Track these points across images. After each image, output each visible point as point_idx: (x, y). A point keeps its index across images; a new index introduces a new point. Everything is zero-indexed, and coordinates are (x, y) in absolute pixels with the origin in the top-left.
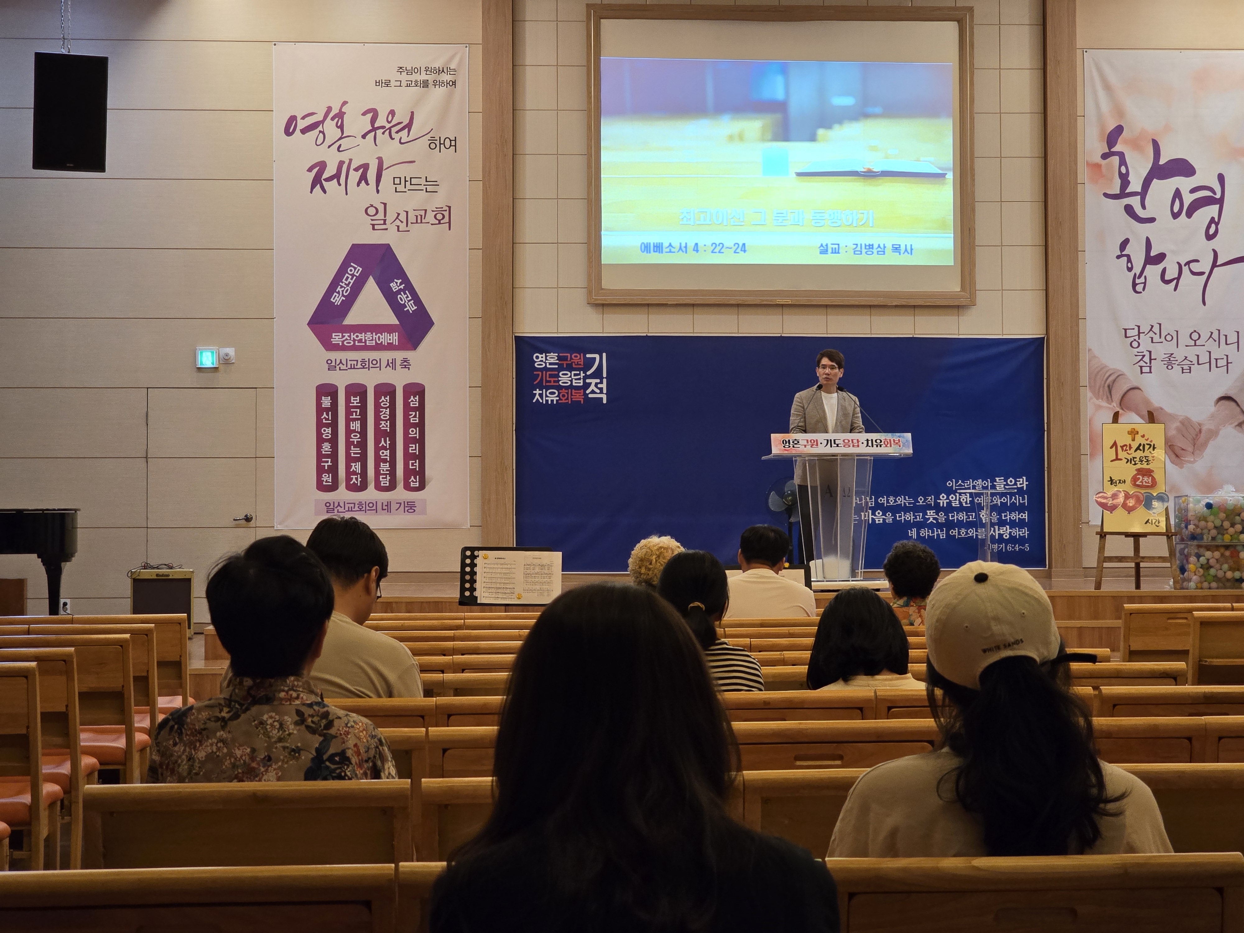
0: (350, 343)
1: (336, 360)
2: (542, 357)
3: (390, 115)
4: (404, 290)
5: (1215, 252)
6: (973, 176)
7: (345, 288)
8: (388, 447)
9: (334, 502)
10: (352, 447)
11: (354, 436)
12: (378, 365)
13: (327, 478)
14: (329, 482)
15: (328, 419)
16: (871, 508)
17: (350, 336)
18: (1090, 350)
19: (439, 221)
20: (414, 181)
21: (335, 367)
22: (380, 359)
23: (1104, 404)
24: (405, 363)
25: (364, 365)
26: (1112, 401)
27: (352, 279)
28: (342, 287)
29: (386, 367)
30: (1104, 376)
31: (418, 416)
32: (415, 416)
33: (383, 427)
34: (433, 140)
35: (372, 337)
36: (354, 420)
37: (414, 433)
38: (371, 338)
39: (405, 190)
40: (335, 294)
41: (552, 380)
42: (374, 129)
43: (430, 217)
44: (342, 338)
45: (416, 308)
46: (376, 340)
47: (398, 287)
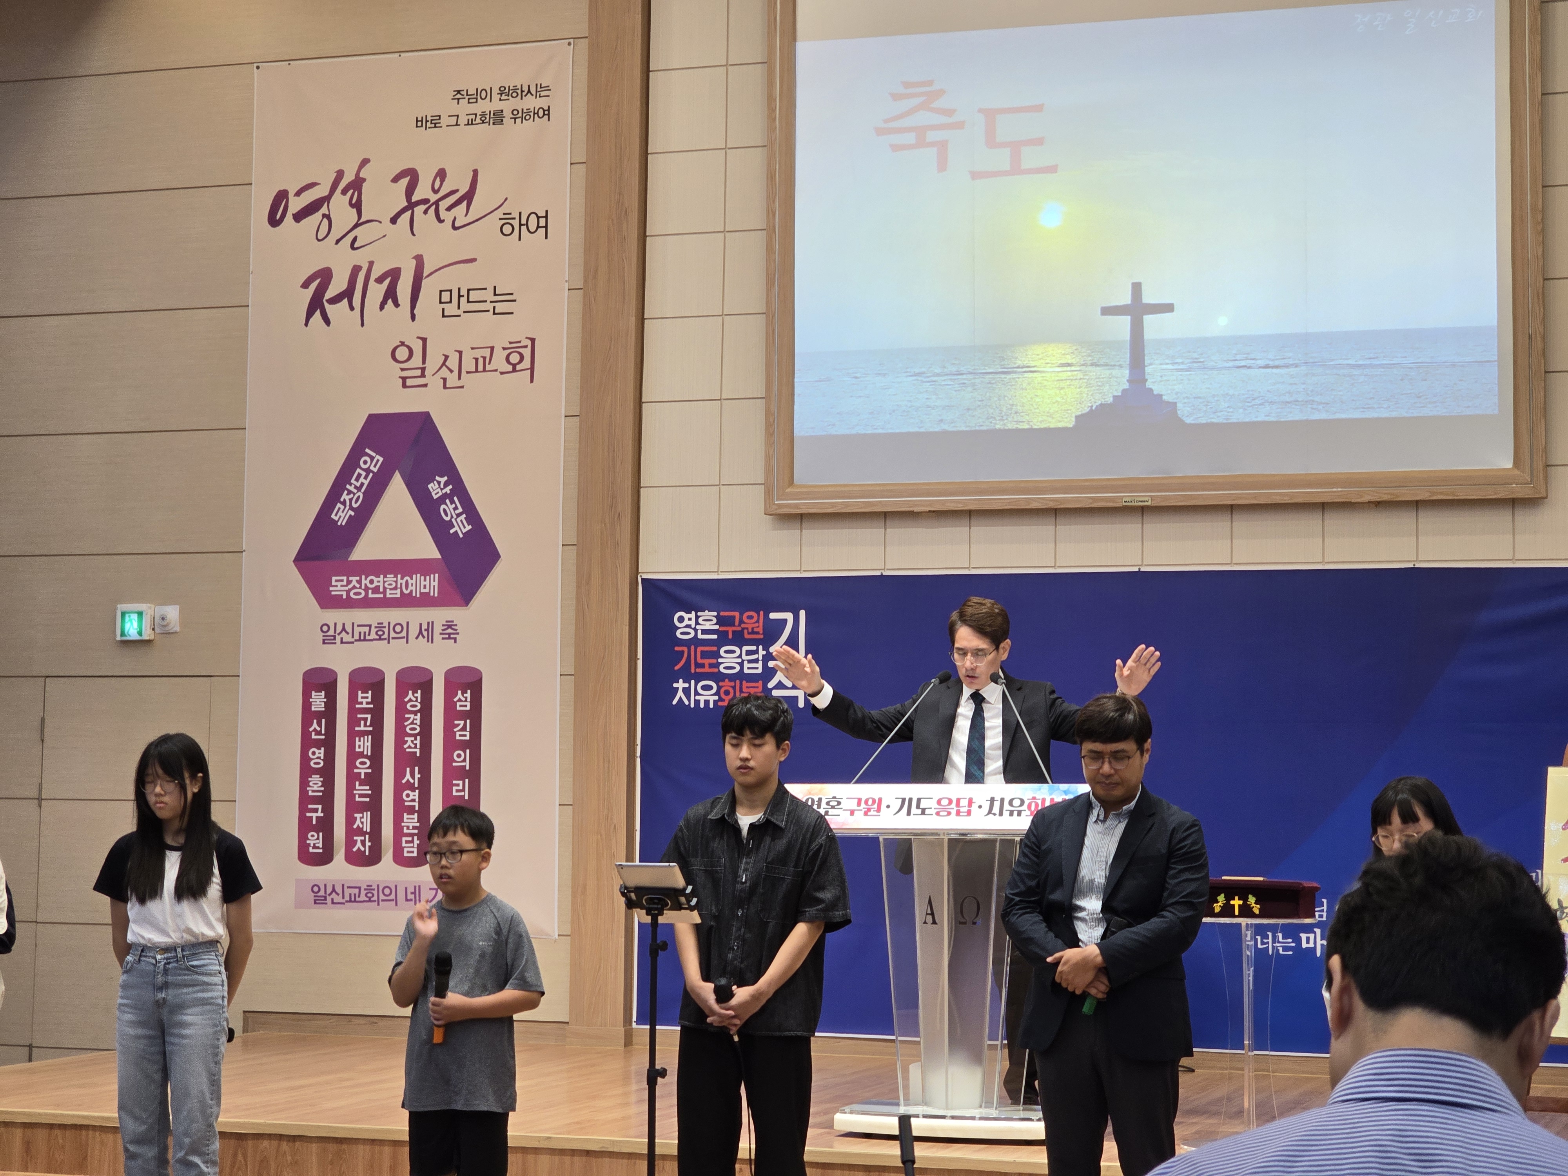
0: (359, 594)
1: (335, 624)
2: (690, 619)
3: (438, 179)
4: (450, 496)
6: (1538, 224)
7: (354, 494)
8: (416, 785)
9: (325, 885)
10: (357, 783)
11: (363, 763)
12: (404, 634)
13: (315, 840)
14: (318, 848)
15: (318, 733)
17: (359, 582)
19: (514, 366)
20: (474, 296)
21: (335, 636)
22: (408, 623)
24: (450, 631)
25: (382, 633)
27: (366, 478)
28: (350, 492)
29: (417, 638)
31: (468, 729)
32: (464, 729)
33: (409, 747)
34: (507, 218)
35: (396, 582)
36: (363, 734)
37: (462, 759)
38: (394, 585)
39: (457, 312)
40: (339, 505)
41: (707, 662)
42: (411, 206)
43: (499, 361)
44: (346, 586)
45: (470, 527)
46: (401, 588)
47: (442, 489)
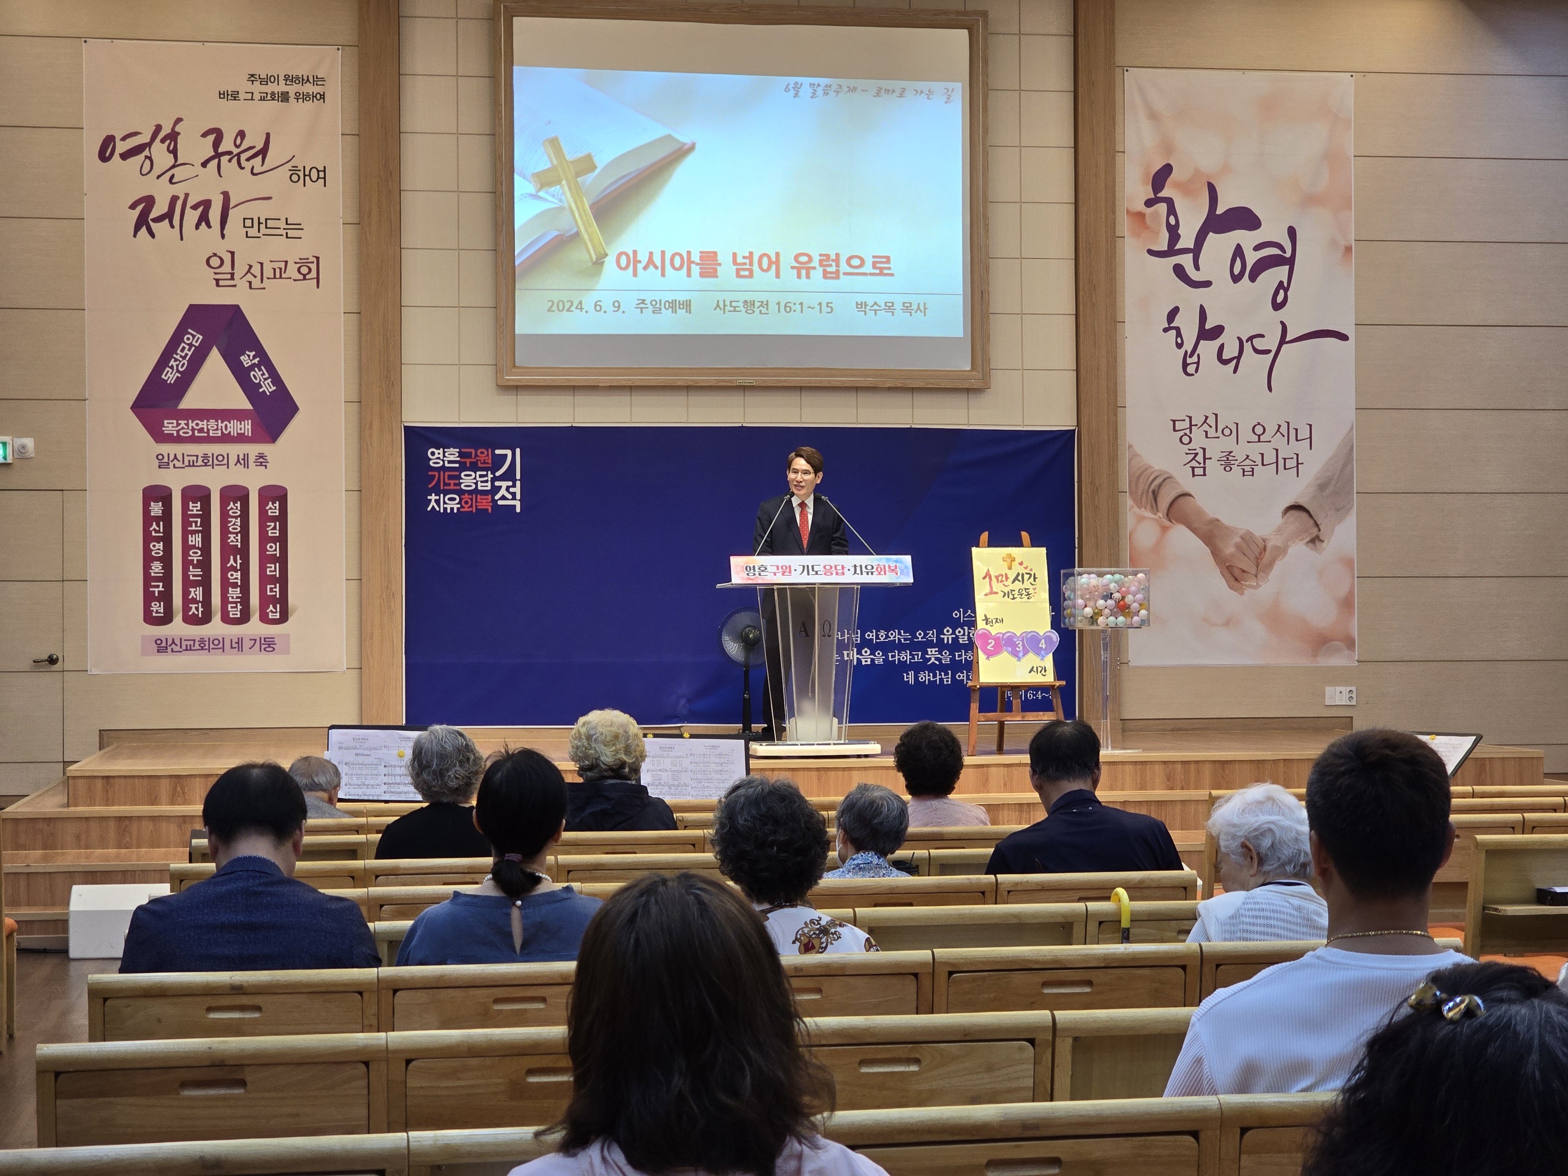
0: (187, 433)
1: (169, 454)
2: (439, 454)
3: (239, 138)
4: (258, 366)
5: (1283, 324)
6: (986, 225)
7: (180, 361)
8: (238, 568)
9: (167, 639)
10: (191, 567)
11: (193, 553)
12: (225, 462)
13: (158, 608)
14: (160, 613)
15: (156, 532)
16: (857, 646)
17: (187, 424)
18: (1130, 446)
19: (304, 276)
20: (270, 223)
21: (168, 463)
22: (228, 454)
23: (1148, 514)
24: (261, 460)
25: (206, 461)
26: (1158, 511)
27: (189, 350)
28: (176, 360)
29: (236, 465)
30: (1148, 479)
31: (278, 528)
32: (274, 528)
33: (232, 541)
34: (294, 170)
35: (217, 425)
36: (194, 532)
37: (273, 549)
38: (216, 427)
39: (258, 235)
40: (168, 369)
41: (452, 482)
42: (218, 155)
43: (292, 271)
44: (177, 427)
45: (275, 388)
46: (222, 429)
47: (251, 361)
